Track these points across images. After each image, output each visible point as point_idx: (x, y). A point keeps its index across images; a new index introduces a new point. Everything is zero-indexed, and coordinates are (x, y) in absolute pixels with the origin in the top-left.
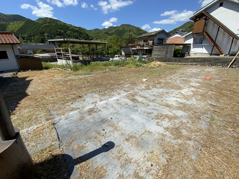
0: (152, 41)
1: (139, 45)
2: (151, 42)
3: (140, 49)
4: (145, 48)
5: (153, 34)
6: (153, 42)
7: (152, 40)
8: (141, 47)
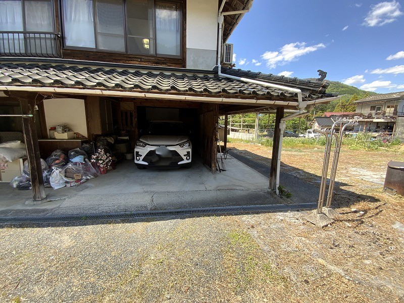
0: (393, 109)
1: (361, 115)
2: (389, 111)
3: (362, 122)
4: (375, 120)
5: (395, 96)
6: (396, 111)
7: (393, 107)
8: (363, 118)
